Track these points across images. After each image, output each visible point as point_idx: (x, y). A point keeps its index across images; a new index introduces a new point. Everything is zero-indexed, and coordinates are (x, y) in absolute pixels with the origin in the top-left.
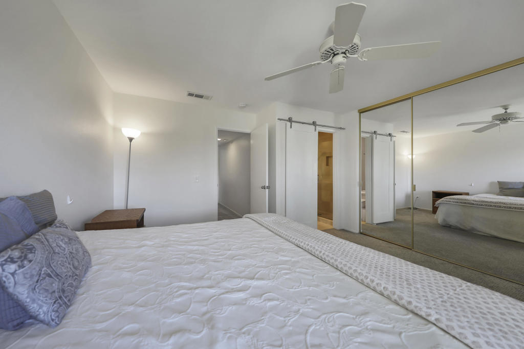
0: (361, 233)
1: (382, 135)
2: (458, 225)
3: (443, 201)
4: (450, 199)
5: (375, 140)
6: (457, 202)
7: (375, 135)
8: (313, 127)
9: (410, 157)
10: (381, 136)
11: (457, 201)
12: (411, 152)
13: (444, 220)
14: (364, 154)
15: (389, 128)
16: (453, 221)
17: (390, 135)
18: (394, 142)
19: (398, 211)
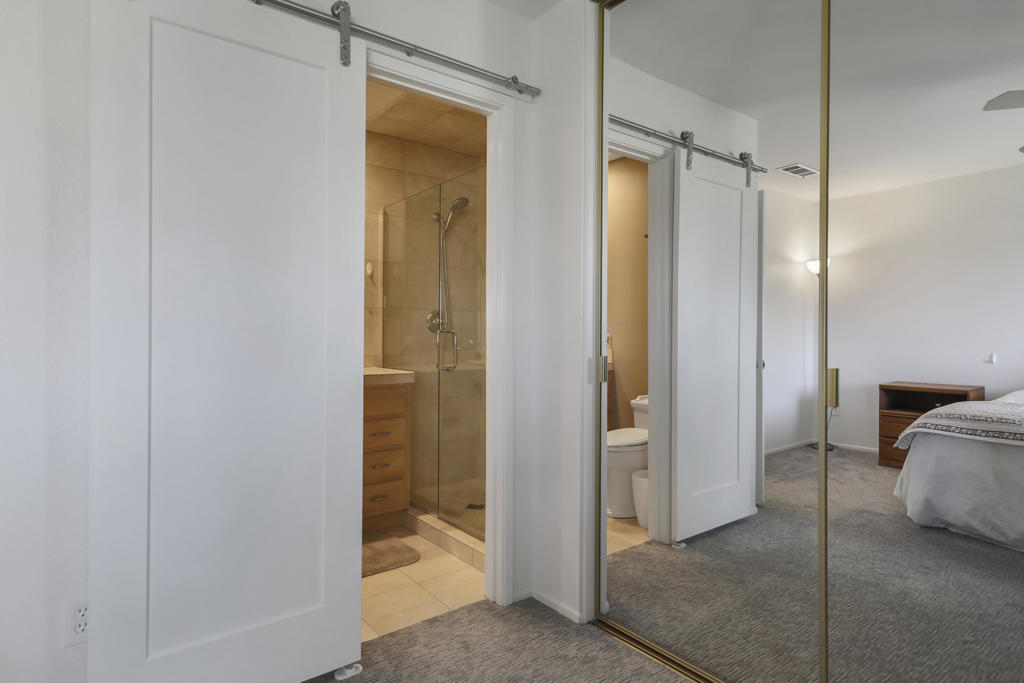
0: (600, 622)
1: (713, 155)
2: (976, 524)
3: (924, 426)
4: (949, 417)
5: (685, 177)
6: (974, 432)
7: (683, 152)
8: (334, 35)
9: (815, 267)
10: (709, 159)
11: (971, 425)
12: (817, 252)
13: (928, 505)
14: (646, 236)
15: (743, 132)
16: (958, 508)
17: (744, 160)
18: (761, 194)
19: (774, 463)
